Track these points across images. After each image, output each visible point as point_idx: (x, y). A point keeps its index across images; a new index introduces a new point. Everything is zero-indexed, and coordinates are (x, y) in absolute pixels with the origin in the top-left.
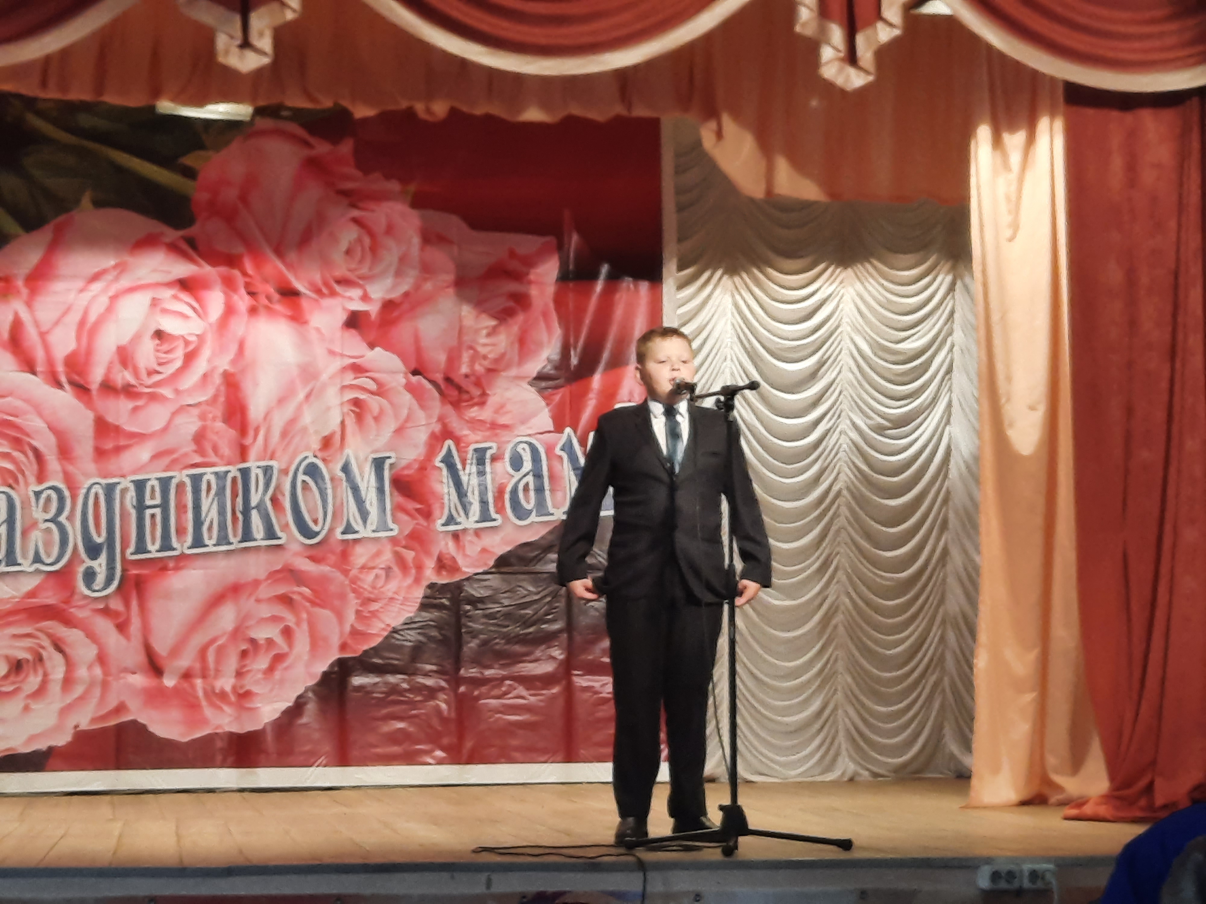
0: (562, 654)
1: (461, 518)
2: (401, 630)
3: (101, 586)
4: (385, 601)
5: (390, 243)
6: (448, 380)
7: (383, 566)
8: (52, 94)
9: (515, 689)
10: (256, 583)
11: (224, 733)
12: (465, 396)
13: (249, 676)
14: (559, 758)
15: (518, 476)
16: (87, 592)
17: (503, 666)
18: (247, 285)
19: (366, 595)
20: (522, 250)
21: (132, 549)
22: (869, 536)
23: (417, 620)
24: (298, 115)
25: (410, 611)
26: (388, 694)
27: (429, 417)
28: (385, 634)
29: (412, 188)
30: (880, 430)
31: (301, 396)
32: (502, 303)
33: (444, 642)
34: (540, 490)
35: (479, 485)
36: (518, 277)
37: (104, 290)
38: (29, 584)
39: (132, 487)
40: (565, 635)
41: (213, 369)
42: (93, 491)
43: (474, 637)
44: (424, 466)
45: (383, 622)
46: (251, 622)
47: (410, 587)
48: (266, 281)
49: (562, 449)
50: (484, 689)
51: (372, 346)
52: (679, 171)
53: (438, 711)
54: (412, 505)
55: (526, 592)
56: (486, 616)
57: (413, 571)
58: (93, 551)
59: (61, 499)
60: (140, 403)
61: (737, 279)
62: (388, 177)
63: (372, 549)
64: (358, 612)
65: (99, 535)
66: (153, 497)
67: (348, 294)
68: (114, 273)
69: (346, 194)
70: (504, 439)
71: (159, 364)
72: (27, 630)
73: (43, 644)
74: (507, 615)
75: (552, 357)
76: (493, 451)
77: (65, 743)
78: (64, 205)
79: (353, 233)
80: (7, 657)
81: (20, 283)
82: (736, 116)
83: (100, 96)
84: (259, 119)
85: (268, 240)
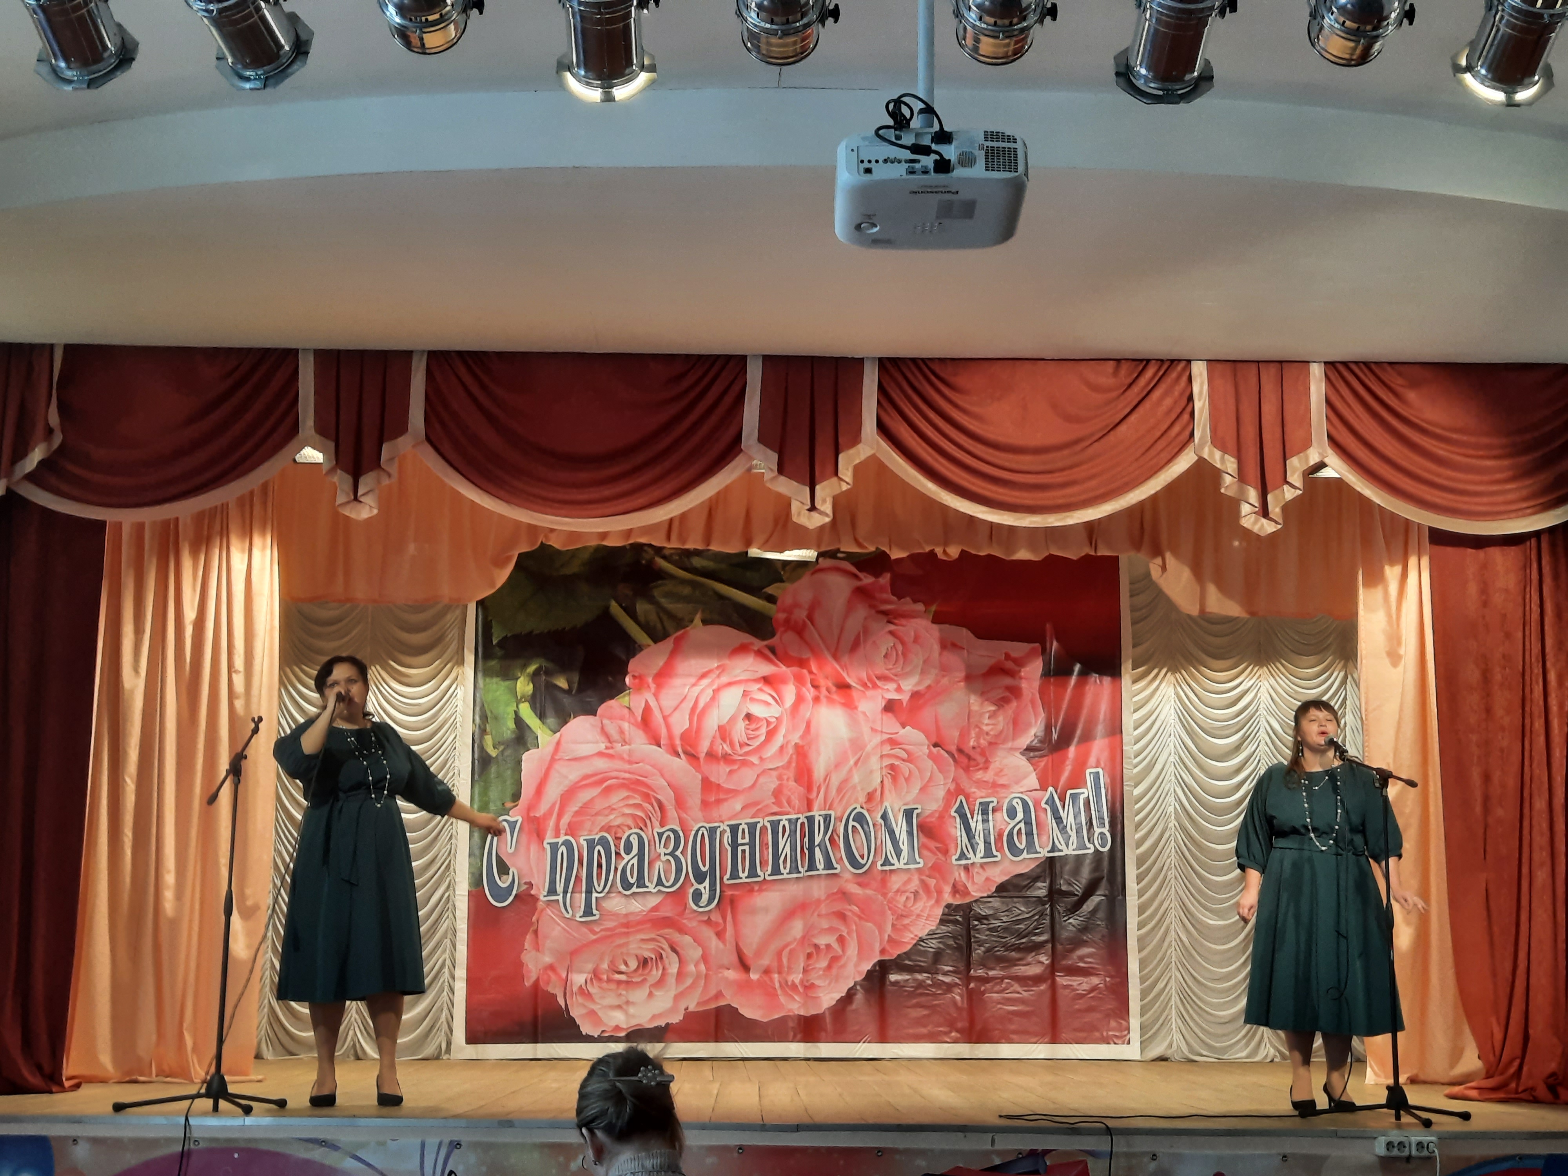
0: (1047, 960)
1: (971, 855)
2: (926, 939)
3: (706, 903)
4: (914, 917)
5: (917, 649)
6: (960, 750)
7: (913, 891)
8: (674, 544)
9: (1012, 986)
10: (818, 902)
11: (795, 1015)
12: (972, 763)
13: (813, 972)
14: (1046, 1040)
15: (1013, 823)
16: (695, 908)
17: (1002, 969)
18: (812, 680)
19: (900, 912)
20: (1014, 654)
21: (728, 875)
23: (938, 931)
24: (850, 557)
25: (932, 925)
26: (917, 988)
27: (945, 778)
28: (914, 942)
29: (933, 608)
31: (852, 762)
32: (1000, 693)
33: (959, 948)
34: (1029, 834)
35: (984, 830)
36: (1012, 674)
37: (710, 685)
38: (653, 901)
39: (728, 830)
40: (1050, 945)
41: (787, 743)
42: (700, 833)
43: (981, 945)
44: (943, 815)
45: (912, 932)
46: (816, 932)
47: (932, 907)
48: (827, 678)
49: (1046, 803)
50: (988, 986)
51: (903, 726)
52: (1132, 595)
53: (955, 1003)
54: (932, 844)
55: (1020, 912)
56: (989, 929)
57: (936, 894)
58: (700, 877)
59: (677, 839)
60: (736, 767)
61: (1178, 675)
62: (915, 601)
63: (904, 877)
64: (893, 925)
65: (704, 866)
66: (743, 838)
67: (886, 687)
68: (718, 672)
69: (884, 613)
70: (1002, 795)
71: (748, 739)
72: (653, 936)
73: (664, 946)
74: (1006, 929)
75: (1038, 734)
76: (995, 804)
77: (678, 1021)
78: (681, 623)
79: (890, 641)
80: (637, 956)
81: (650, 680)
82: (1176, 554)
83: (708, 545)
84: (821, 560)
85: (828, 648)
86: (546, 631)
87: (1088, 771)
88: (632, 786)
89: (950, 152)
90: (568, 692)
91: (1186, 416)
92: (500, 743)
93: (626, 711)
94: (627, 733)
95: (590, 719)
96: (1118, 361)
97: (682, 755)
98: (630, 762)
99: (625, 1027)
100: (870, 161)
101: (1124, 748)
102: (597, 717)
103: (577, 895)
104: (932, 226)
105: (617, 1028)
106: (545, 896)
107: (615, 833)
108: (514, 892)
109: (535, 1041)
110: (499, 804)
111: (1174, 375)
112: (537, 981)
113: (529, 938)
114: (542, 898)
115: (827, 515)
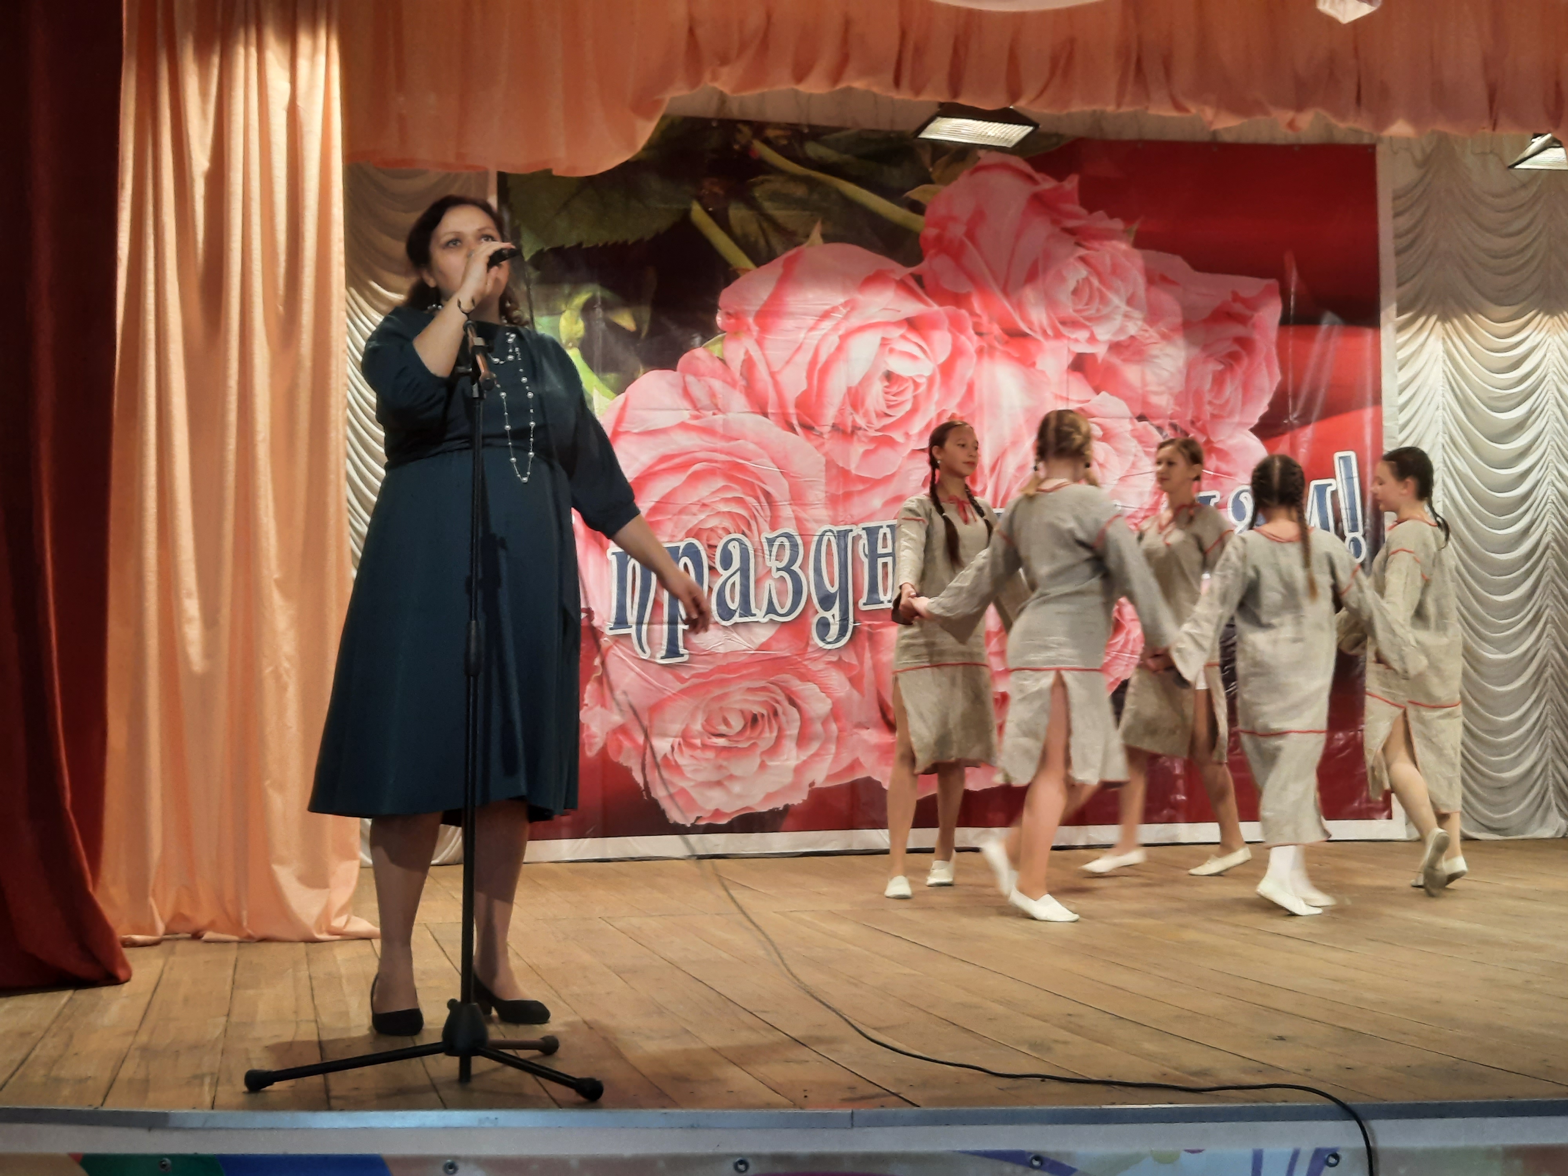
3: (835, 637)
5: (1118, 283)
16: (821, 644)
18: (975, 326)
20: (1245, 293)
21: (863, 600)
28: (1115, 687)
29: (1135, 227)
32: (1227, 347)
36: (1242, 320)
37: (835, 328)
38: (763, 635)
39: (864, 535)
41: (941, 413)
42: (825, 538)
45: (1112, 676)
48: (993, 321)
51: (1097, 391)
58: (826, 601)
59: (794, 546)
60: (872, 447)
62: (1112, 216)
65: (832, 584)
66: (885, 546)
67: (1073, 336)
68: (844, 311)
69: (1071, 232)
70: (1227, 487)
71: (889, 407)
72: (762, 683)
73: (779, 698)
76: (1218, 499)
77: (801, 802)
78: (792, 238)
79: (1083, 272)
80: (742, 712)
81: (750, 320)
85: (996, 279)
86: (600, 245)
87: (1336, 455)
88: (730, 472)
90: (635, 334)
93: (718, 363)
94: (721, 396)
95: (668, 374)
97: (798, 429)
98: (726, 438)
99: (728, 811)
101: (1383, 423)
102: (677, 373)
103: (656, 627)
105: (717, 813)
106: (611, 629)
107: (708, 540)
109: (605, 834)
112: (604, 751)
113: (590, 688)
114: (606, 632)
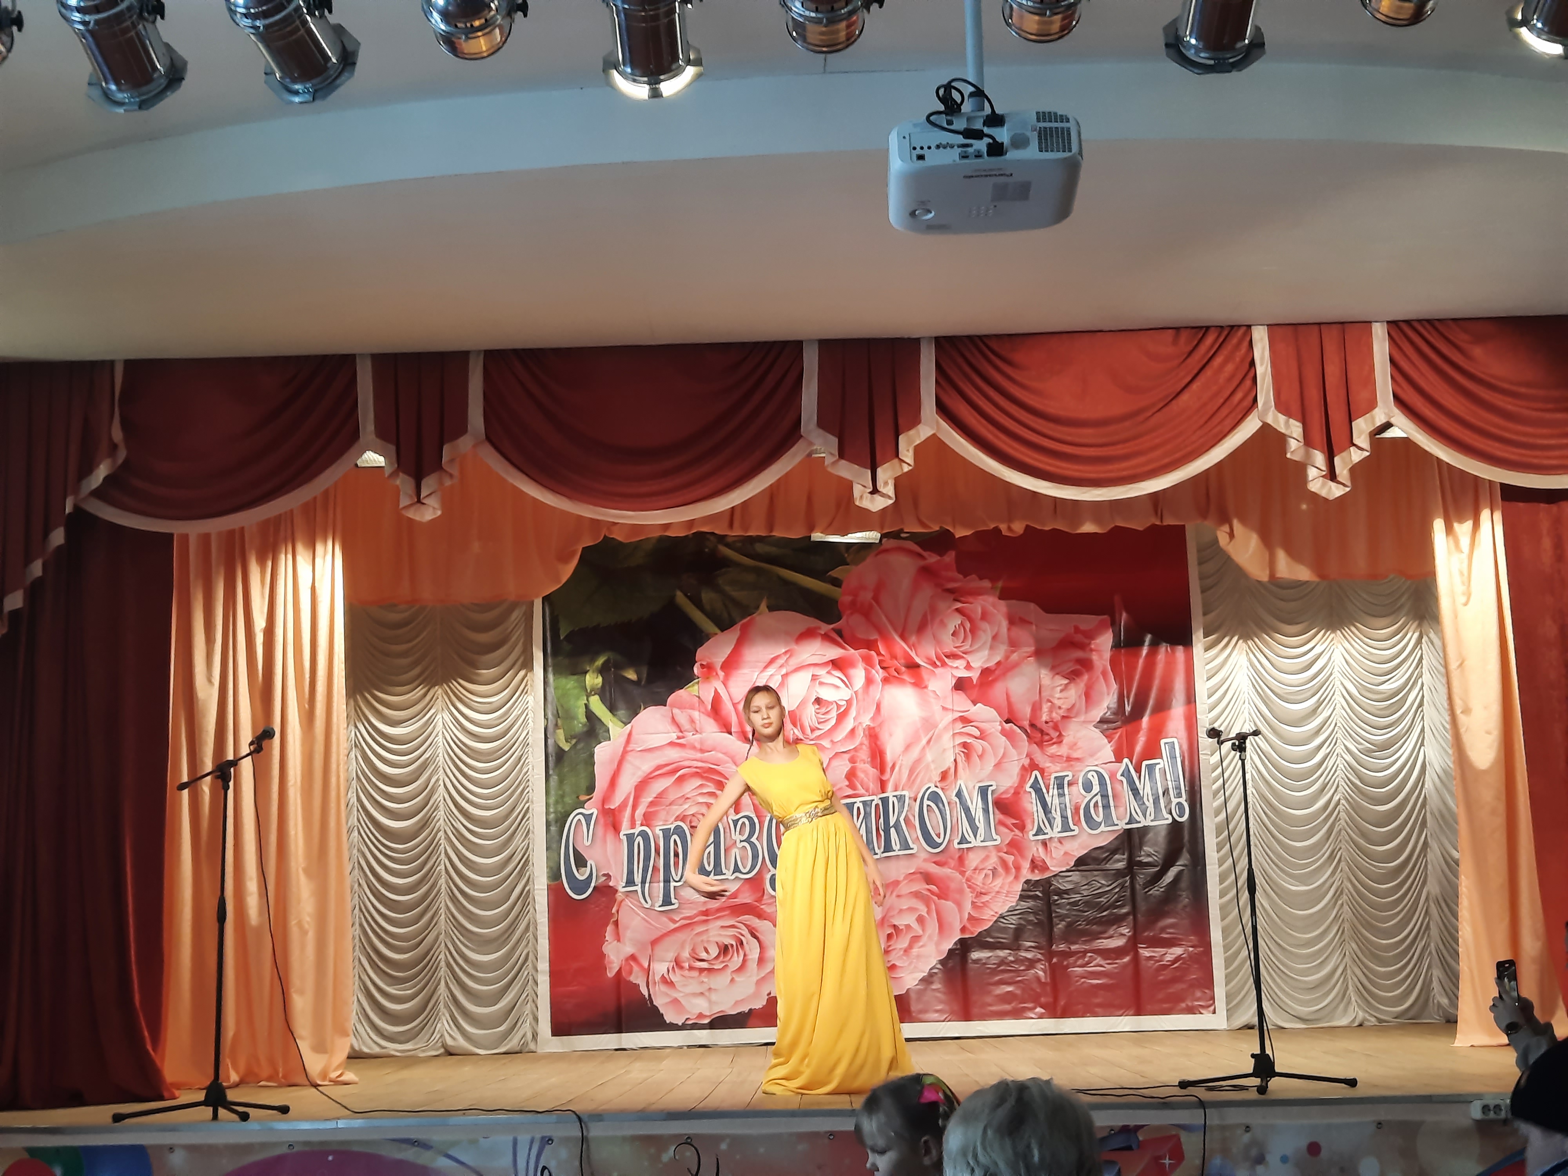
0: (1129, 932)
1: (1048, 830)
2: (1006, 916)
4: (993, 894)
5: (985, 625)
6: (1032, 725)
7: (990, 868)
8: (737, 532)
9: (1096, 959)
10: (899, 882)
12: (1046, 738)
13: (894, 953)
14: (1132, 1012)
15: (1089, 796)
17: (1085, 943)
18: (880, 662)
19: (979, 889)
20: (1083, 627)
22: (1364, 835)
23: (1018, 908)
24: (913, 537)
25: (1012, 901)
26: (999, 965)
27: (1019, 754)
28: (995, 919)
29: (1000, 584)
30: (1368, 753)
31: (924, 741)
32: (1070, 667)
33: (1039, 924)
34: (1106, 807)
35: (1060, 804)
36: (1083, 647)
37: (780, 668)
40: (1131, 917)
41: (858, 726)
43: (1063, 920)
44: (1018, 791)
45: (992, 910)
46: (893, 913)
47: (1011, 883)
48: (895, 658)
49: (1122, 775)
50: (1072, 960)
51: (975, 703)
52: (1200, 563)
53: (1038, 979)
54: (1010, 821)
55: (1099, 885)
56: (1070, 904)
57: (1014, 870)
59: (752, 825)
61: (1250, 642)
62: (981, 577)
63: (982, 854)
64: (973, 903)
67: (955, 665)
68: (786, 657)
69: (951, 591)
70: (1077, 769)
71: (819, 723)
72: (731, 922)
73: (743, 932)
74: (1086, 903)
75: (1111, 706)
76: (1070, 778)
77: (761, 1007)
78: (747, 610)
79: (957, 620)
80: (717, 943)
81: (718, 669)
82: (1244, 521)
83: (771, 531)
84: (884, 540)
85: (896, 629)
86: (613, 624)
87: (1163, 742)
88: (705, 775)
89: (1003, 135)
90: (637, 683)
91: (1248, 383)
92: (573, 737)
93: (696, 700)
94: (698, 722)
95: (660, 709)
96: (1177, 329)
98: (702, 751)
99: (708, 1014)
100: (922, 148)
101: (1198, 716)
102: (667, 708)
103: (655, 885)
104: (987, 210)
105: (701, 1016)
106: (623, 887)
107: (691, 822)
108: (593, 885)
109: (620, 1031)
110: (574, 797)
111: (1235, 341)
112: (619, 972)
113: (610, 929)
114: (621, 889)
115: (890, 497)
